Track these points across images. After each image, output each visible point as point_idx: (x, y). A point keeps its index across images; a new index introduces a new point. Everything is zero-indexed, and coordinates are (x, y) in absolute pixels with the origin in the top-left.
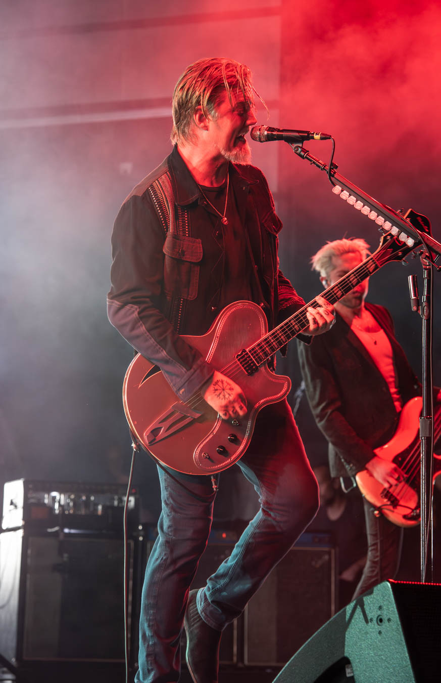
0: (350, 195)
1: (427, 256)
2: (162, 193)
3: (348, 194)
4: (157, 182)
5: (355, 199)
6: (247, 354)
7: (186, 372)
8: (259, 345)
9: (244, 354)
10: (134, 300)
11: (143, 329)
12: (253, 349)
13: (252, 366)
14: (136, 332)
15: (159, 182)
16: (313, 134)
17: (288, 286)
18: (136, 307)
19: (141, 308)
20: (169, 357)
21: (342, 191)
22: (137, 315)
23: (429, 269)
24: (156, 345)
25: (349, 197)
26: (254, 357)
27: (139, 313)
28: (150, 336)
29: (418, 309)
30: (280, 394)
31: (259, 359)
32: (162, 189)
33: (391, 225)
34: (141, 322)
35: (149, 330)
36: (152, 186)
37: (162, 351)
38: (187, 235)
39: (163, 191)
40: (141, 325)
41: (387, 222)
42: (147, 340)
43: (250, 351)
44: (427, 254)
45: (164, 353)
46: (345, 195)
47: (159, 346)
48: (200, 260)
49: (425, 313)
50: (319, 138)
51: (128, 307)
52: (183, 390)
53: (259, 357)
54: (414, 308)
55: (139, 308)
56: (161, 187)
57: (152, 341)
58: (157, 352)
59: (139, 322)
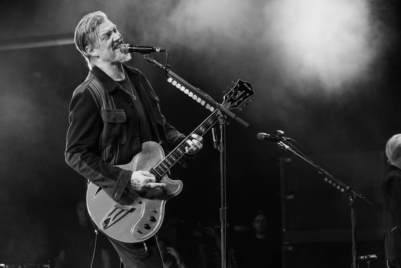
0: (177, 83)
1: (222, 117)
2: (96, 89)
3: (176, 82)
4: (91, 84)
5: (180, 85)
6: (154, 170)
7: (115, 183)
8: (160, 165)
9: (152, 171)
10: (77, 150)
11: (85, 165)
12: (157, 167)
13: (158, 177)
14: (82, 168)
15: (92, 84)
16: (156, 48)
17: (174, 130)
18: (79, 154)
19: (82, 154)
20: (104, 177)
21: (173, 81)
22: (80, 158)
23: (223, 124)
24: (95, 172)
25: (177, 84)
26: (158, 172)
27: (81, 157)
28: (90, 168)
29: (217, 147)
30: (177, 191)
31: (162, 173)
32: (95, 87)
33: (201, 99)
34: (83, 162)
35: (89, 165)
36: (88, 86)
37: (99, 174)
38: (115, 108)
39: (96, 88)
40: (84, 163)
41: (199, 98)
42: (89, 171)
43: (156, 169)
44: (222, 116)
45: (100, 176)
46: (175, 83)
47: (97, 172)
48: (125, 121)
49: (221, 149)
50: (159, 51)
51: (75, 155)
52: (116, 194)
53: (161, 171)
54: (215, 147)
55: (81, 154)
56: (94, 86)
57: (92, 170)
58: (97, 176)
59: (82, 162)
